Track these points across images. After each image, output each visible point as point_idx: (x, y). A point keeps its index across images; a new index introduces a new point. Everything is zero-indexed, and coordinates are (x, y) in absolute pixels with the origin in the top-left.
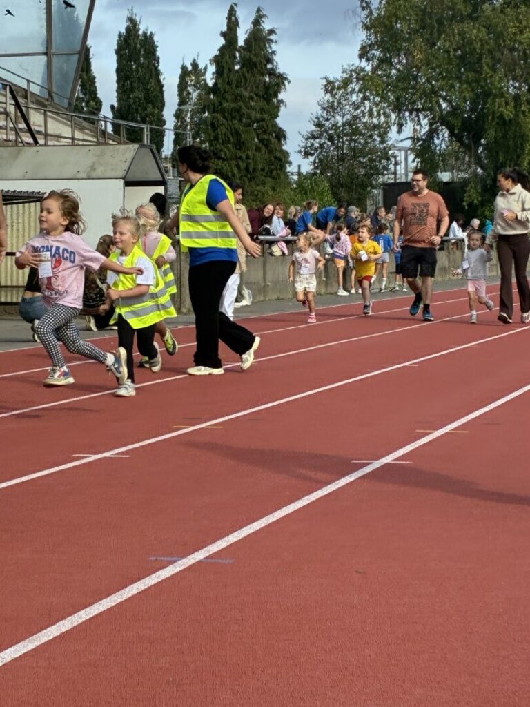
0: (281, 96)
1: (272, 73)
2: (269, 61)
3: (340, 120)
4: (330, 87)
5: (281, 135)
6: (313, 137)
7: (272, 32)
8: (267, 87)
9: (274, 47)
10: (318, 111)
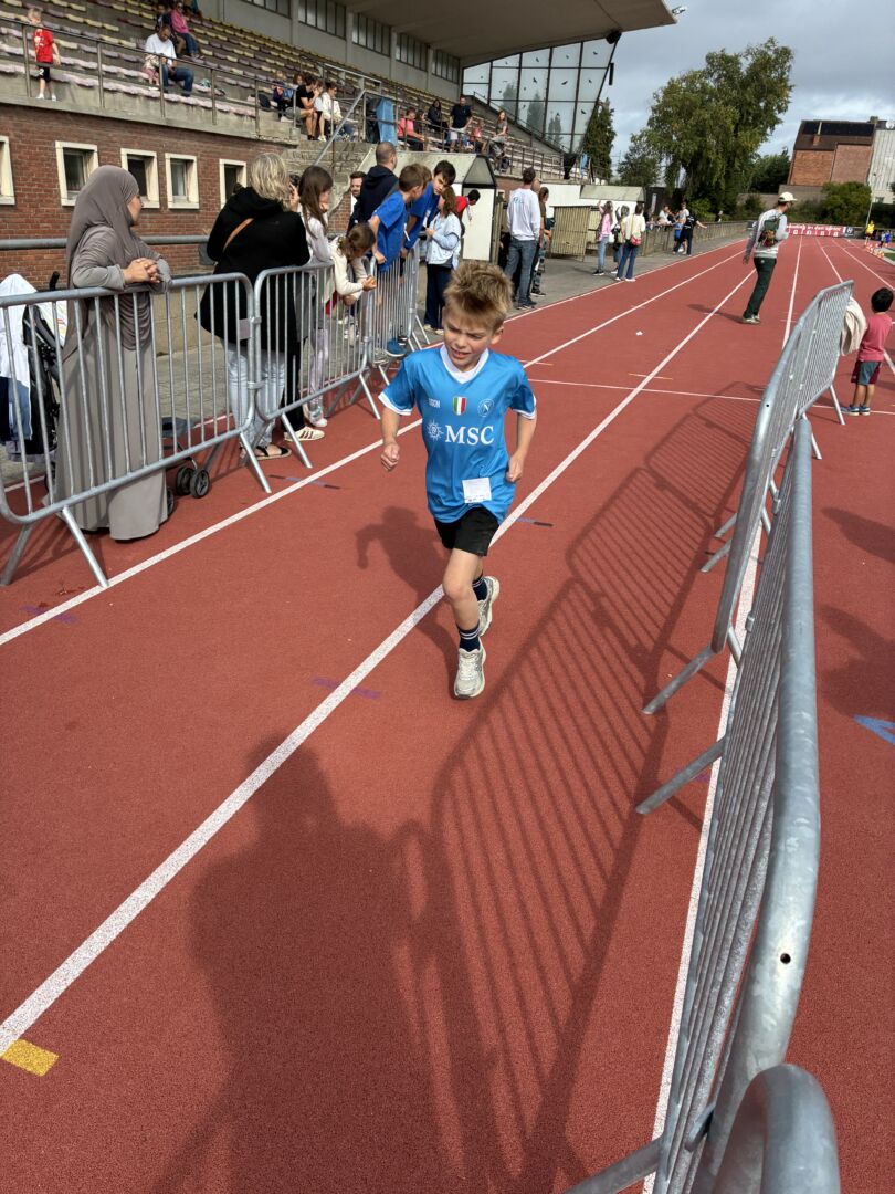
0: (613, 142)
1: (610, 131)
2: (609, 124)
3: (637, 156)
4: (633, 139)
5: (609, 162)
6: (624, 163)
7: (613, 111)
8: (608, 138)
9: (612, 118)
10: (628, 151)
